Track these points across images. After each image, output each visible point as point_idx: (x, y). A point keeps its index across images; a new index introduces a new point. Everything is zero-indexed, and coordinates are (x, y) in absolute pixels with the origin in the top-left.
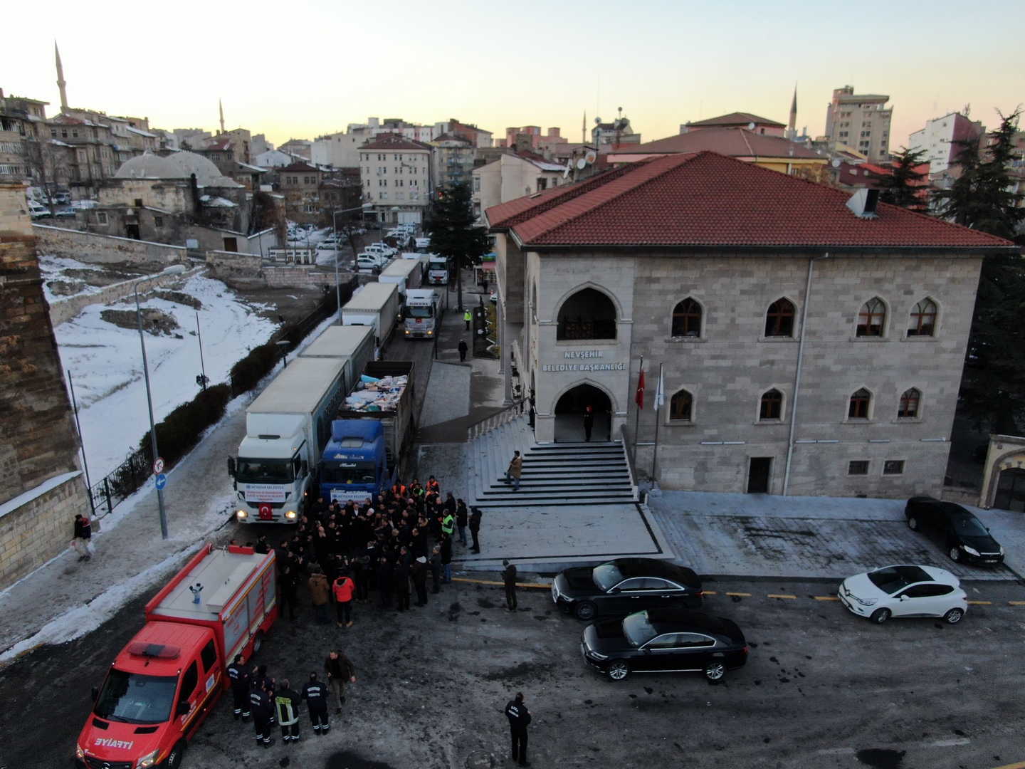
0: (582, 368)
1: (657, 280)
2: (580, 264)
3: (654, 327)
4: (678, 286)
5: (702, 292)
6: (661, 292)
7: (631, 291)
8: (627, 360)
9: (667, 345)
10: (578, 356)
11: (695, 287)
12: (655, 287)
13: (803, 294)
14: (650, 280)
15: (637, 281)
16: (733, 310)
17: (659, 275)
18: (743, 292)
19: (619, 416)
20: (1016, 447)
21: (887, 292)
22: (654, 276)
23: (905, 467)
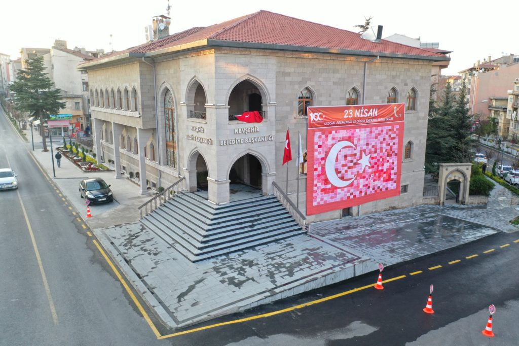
0: (246, 141)
1: (289, 74)
2: (243, 58)
3: (288, 108)
4: (300, 79)
5: (313, 83)
6: (292, 83)
7: (274, 81)
9: (296, 121)
10: (244, 132)
11: (309, 79)
12: (288, 79)
13: (363, 85)
14: (285, 74)
15: (278, 73)
16: (330, 96)
17: (289, 71)
18: (334, 83)
19: (271, 175)
20: (454, 168)
21: (398, 84)
22: (286, 71)
23: (409, 189)
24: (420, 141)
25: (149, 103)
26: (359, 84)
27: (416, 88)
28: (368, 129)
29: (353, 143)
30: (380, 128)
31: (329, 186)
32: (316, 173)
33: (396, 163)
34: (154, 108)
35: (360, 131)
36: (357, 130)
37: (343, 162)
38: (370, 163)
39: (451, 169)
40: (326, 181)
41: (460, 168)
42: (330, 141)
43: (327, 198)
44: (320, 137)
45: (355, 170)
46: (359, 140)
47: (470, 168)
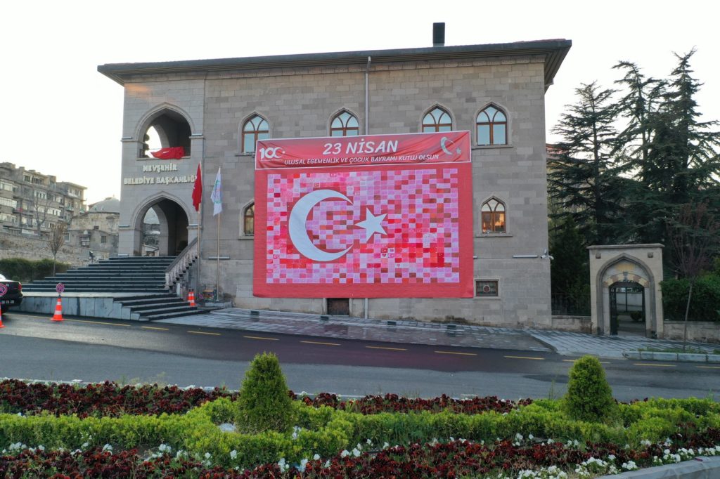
0: (158, 181)
1: (226, 99)
3: (225, 143)
4: (244, 104)
5: (267, 109)
6: (229, 110)
7: (202, 108)
9: (236, 159)
10: (155, 170)
11: (260, 104)
12: (224, 105)
14: (219, 100)
15: (207, 100)
17: (227, 95)
18: (305, 107)
20: (615, 255)
22: (223, 96)
23: (502, 289)
24: (527, 201)
26: (356, 105)
28: (378, 174)
29: (345, 193)
30: (405, 173)
31: (296, 257)
32: (269, 234)
33: (455, 235)
35: (358, 175)
36: (353, 174)
37: (325, 222)
38: (385, 228)
40: (290, 248)
41: (631, 254)
42: (296, 189)
43: (293, 275)
44: (276, 181)
45: (350, 238)
46: (358, 189)
47: (658, 253)
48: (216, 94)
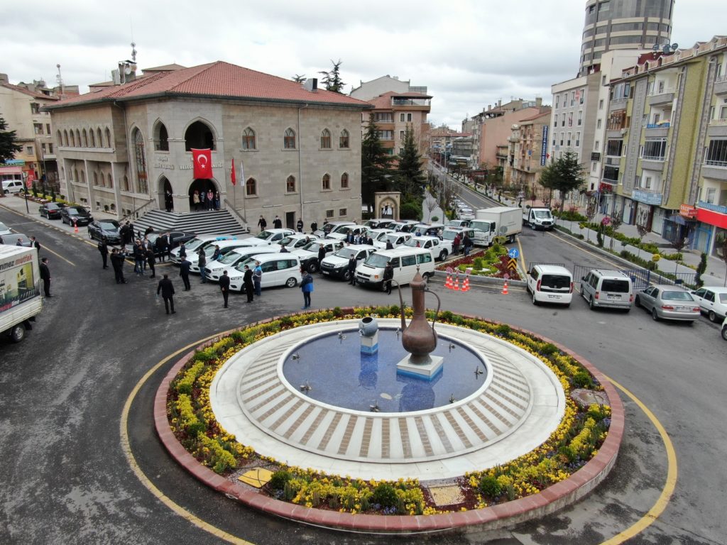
1: (233, 117)
2: (194, 106)
3: (234, 143)
4: (242, 121)
5: (254, 124)
6: (236, 123)
7: (221, 122)
8: (223, 162)
9: (241, 153)
11: (251, 121)
12: (232, 121)
13: (298, 127)
14: (229, 117)
15: (224, 117)
16: (269, 134)
17: (233, 115)
18: (273, 125)
19: (223, 194)
20: (386, 196)
21: (330, 126)
22: (231, 115)
23: (347, 211)
24: (355, 174)
25: (121, 140)
26: (295, 125)
27: (348, 130)
34: (125, 144)
39: (383, 197)
41: (391, 196)
47: (399, 196)
48: (227, 114)
